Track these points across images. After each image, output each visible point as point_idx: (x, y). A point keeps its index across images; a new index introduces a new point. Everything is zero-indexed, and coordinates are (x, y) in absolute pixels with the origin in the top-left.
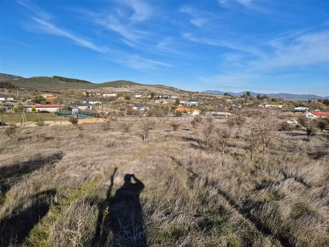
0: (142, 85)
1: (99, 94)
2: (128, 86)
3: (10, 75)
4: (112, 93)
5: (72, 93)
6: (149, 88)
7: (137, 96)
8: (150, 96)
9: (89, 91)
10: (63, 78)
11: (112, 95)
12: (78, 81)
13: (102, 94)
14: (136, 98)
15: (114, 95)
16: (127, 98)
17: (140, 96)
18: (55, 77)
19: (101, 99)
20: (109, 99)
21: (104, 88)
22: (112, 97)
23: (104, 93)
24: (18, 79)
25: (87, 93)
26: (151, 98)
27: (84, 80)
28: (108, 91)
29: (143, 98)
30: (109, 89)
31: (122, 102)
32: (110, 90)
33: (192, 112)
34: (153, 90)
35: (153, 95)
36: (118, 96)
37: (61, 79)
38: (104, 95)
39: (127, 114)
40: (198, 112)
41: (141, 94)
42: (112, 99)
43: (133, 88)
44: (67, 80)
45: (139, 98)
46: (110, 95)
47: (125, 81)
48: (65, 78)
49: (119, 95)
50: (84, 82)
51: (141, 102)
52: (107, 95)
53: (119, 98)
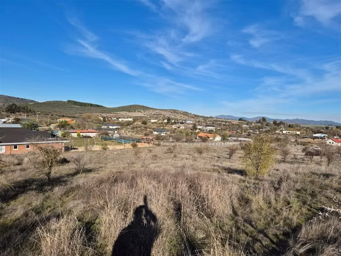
0: (155, 109)
1: (115, 119)
2: (142, 111)
3: (22, 99)
4: (128, 118)
5: (89, 117)
6: (163, 113)
7: (152, 121)
8: (166, 121)
9: (104, 115)
10: (77, 102)
11: (128, 119)
12: (91, 105)
13: (118, 119)
14: (153, 123)
15: (130, 119)
16: (144, 123)
17: (156, 121)
18: (69, 101)
19: (119, 124)
20: (126, 124)
21: (118, 113)
22: (130, 121)
23: (120, 118)
24: (33, 103)
25: (104, 118)
26: (168, 123)
27: (96, 104)
28: (123, 115)
29: (159, 123)
30: (123, 113)
31: (140, 127)
32: (124, 114)
34: (167, 114)
35: (169, 120)
36: (135, 120)
37: (75, 103)
38: (120, 120)
40: (220, 138)
41: (156, 119)
42: (129, 124)
43: (147, 112)
44: (81, 104)
45: (156, 123)
46: (126, 120)
47: (139, 106)
48: (79, 103)
49: (135, 119)
50: (98, 106)
51: (158, 127)
52: (123, 119)
53: (136, 123)
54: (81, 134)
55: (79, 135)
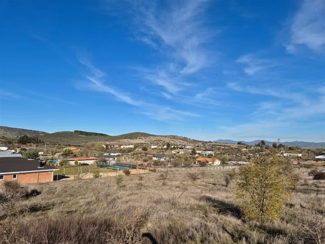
0: (156, 136)
1: (117, 146)
2: (143, 138)
3: (35, 131)
4: (129, 145)
5: (93, 145)
6: (162, 139)
7: (153, 147)
8: (165, 147)
9: (108, 143)
10: (83, 132)
11: (129, 146)
12: (96, 134)
13: (120, 146)
14: (153, 149)
15: (132, 146)
16: (145, 149)
17: (156, 147)
18: (76, 132)
19: (120, 151)
20: (127, 151)
21: (121, 140)
22: (130, 148)
23: (122, 145)
24: (43, 135)
25: (107, 146)
26: (167, 149)
27: (101, 133)
28: (125, 142)
29: (159, 149)
30: (125, 140)
31: (140, 154)
32: (126, 142)
33: (213, 162)
34: (167, 140)
35: (168, 145)
36: (135, 148)
37: (82, 133)
38: (122, 147)
40: (220, 162)
41: (156, 145)
42: (130, 150)
43: (148, 139)
44: (87, 134)
45: (156, 149)
46: (128, 147)
47: (140, 133)
48: (85, 132)
49: (136, 146)
50: (102, 135)
51: (158, 152)
52: (125, 146)
53: (137, 149)
54: (79, 162)
55: (76, 163)
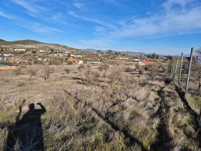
0: (44, 43)
1: (12, 49)
2: (34, 44)
4: (22, 49)
6: (49, 46)
7: (41, 51)
8: (50, 51)
9: (3, 46)
11: (22, 50)
13: (14, 49)
14: (40, 52)
15: (23, 50)
16: (34, 52)
17: (43, 51)
19: (14, 53)
21: (15, 45)
22: (22, 51)
23: (15, 49)
26: (51, 53)
28: (18, 47)
29: (45, 53)
31: (30, 55)
32: (20, 46)
33: (78, 61)
34: (52, 47)
35: (52, 50)
38: (16, 50)
39: (34, 63)
41: (44, 49)
42: (22, 53)
43: (37, 45)
45: (42, 52)
46: (20, 50)
47: (31, 41)
49: (27, 50)
51: (44, 55)
52: (18, 50)
53: (27, 52)
